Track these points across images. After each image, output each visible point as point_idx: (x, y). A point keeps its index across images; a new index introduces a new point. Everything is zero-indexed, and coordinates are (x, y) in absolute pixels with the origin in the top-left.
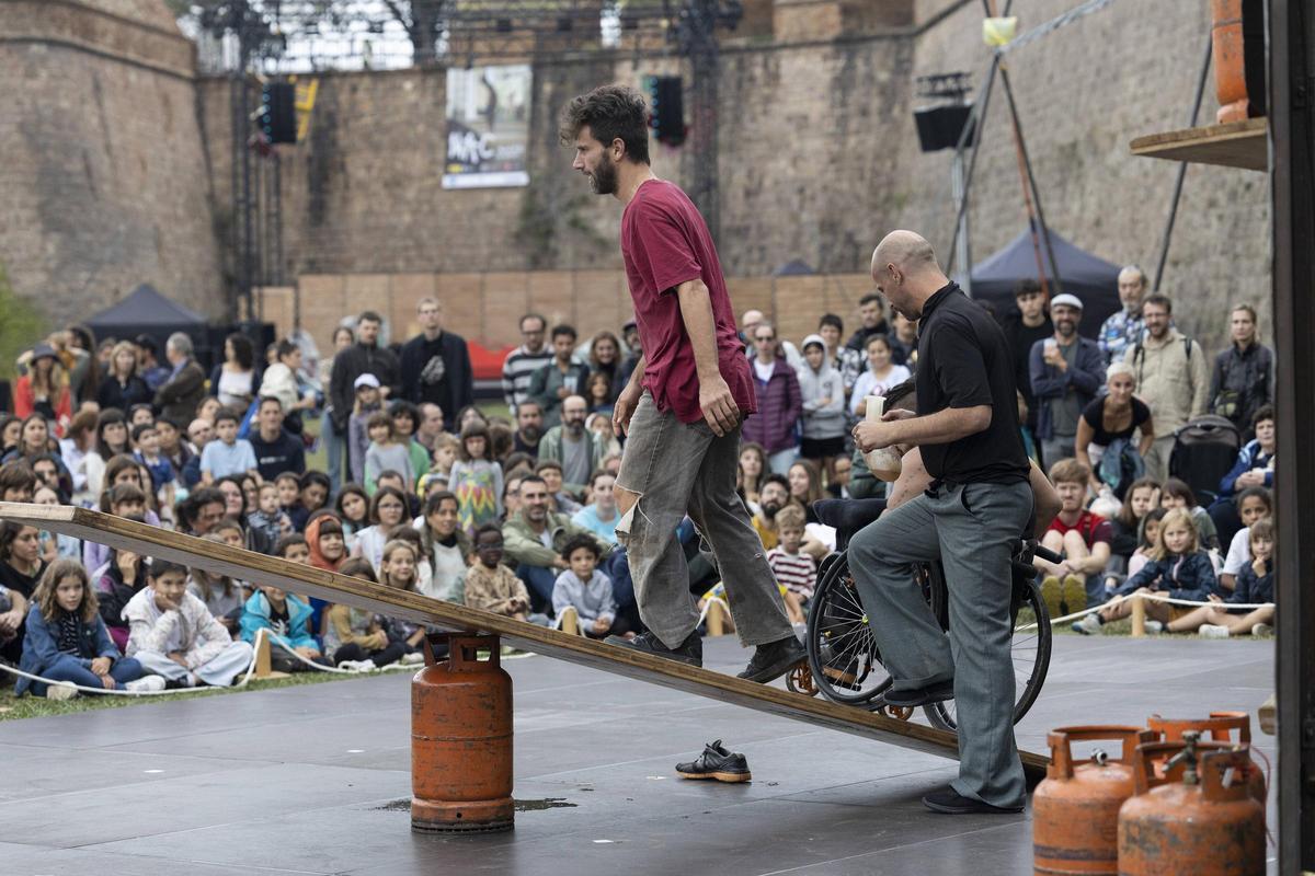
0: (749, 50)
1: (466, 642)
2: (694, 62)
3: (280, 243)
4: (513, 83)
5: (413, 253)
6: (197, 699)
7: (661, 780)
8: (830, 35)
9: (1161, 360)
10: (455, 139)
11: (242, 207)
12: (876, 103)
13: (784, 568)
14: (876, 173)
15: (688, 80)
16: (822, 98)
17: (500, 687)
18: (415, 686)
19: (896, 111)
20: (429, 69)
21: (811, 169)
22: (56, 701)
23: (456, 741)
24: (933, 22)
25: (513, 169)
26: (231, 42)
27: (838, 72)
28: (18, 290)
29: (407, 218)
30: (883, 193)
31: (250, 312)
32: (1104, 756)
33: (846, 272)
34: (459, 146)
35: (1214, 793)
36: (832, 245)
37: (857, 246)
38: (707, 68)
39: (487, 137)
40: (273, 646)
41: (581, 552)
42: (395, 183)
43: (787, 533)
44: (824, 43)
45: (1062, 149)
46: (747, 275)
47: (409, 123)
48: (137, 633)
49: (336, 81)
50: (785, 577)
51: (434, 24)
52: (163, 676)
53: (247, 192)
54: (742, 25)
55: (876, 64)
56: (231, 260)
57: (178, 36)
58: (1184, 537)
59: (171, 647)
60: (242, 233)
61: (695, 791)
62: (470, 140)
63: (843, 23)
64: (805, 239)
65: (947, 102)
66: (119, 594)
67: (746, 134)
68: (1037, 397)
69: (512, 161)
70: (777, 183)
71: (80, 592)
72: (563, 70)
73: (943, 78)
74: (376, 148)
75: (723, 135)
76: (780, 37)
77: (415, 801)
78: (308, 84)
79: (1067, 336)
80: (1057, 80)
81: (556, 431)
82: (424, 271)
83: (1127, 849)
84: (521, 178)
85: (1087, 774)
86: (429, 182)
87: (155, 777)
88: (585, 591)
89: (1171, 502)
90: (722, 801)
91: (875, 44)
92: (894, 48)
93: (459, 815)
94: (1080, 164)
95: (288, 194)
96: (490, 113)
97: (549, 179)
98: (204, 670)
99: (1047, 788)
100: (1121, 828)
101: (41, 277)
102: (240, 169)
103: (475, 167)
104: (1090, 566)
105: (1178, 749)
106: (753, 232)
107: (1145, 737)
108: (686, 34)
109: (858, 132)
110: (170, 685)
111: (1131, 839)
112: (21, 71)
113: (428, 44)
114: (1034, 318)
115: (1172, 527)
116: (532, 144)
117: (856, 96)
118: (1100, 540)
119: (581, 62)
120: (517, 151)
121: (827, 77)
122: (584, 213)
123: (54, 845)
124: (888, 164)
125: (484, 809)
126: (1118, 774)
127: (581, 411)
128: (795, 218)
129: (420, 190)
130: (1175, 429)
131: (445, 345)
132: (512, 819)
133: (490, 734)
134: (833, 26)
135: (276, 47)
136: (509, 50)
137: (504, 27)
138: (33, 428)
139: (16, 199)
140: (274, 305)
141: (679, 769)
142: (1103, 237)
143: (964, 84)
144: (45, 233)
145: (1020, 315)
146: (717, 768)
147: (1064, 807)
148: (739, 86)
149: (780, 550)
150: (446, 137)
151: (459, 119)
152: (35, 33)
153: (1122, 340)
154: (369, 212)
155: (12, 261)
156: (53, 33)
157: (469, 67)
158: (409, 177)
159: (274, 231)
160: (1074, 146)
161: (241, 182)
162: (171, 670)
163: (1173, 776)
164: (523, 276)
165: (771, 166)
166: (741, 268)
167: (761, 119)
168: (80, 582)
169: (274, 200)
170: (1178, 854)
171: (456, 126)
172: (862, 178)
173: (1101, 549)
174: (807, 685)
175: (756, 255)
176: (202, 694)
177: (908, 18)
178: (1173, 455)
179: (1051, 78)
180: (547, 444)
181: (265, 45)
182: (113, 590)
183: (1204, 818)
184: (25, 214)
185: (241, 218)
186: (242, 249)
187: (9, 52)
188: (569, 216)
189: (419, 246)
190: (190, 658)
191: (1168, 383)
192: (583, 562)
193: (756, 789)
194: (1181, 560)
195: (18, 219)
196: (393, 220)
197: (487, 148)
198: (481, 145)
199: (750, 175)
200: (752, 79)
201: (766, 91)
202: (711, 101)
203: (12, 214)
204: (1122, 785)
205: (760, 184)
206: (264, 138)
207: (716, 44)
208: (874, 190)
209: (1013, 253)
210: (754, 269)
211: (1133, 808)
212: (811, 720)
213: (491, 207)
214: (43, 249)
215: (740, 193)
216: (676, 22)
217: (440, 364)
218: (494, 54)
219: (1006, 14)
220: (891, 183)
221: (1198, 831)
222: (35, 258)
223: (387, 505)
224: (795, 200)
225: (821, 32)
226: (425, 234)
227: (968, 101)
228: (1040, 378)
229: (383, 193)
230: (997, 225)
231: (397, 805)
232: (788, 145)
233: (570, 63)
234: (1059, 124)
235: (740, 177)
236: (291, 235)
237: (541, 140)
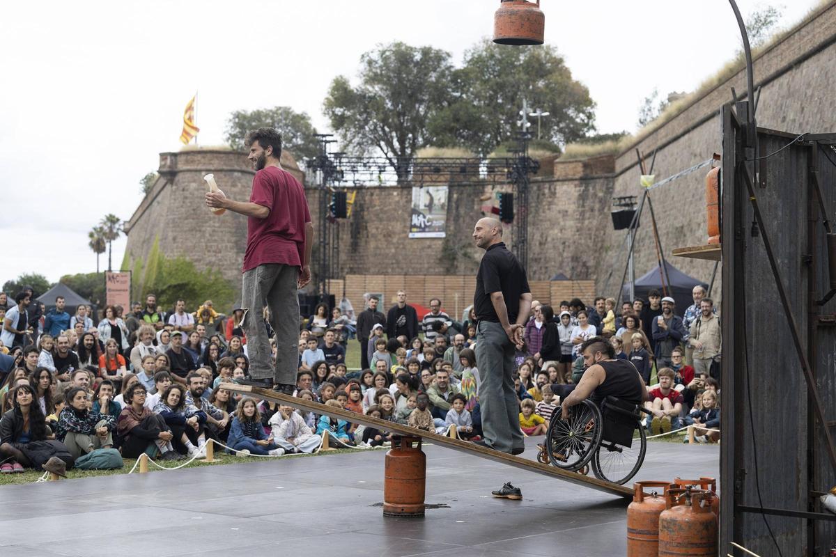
0: (542, 182)
1: (408, 440)
2: (518, 187)
3: (338, 260)
4: (440, 194)
5: (395, 266)
6: (297, 459)
7: (487, 497)
8: (578, 176)
9: (708, 326)
10: (414, 217)
11: (322, 244)
12: (597, 206)
13: (545, 410)
14: (597, 236)
15: (515, 194)
16: (574, 203)
17: (421, 458)
18: (387, 457)
19: (606, 210)
20: (405, 186)
21: (568, 234)
22: (240, 457)
23: (402, 479)
24: (622, 172)
25: (439, 231)
26: (320, 175)
27: (581, 192)
28: (225, 277)
29: (393, 251)
30: (599, 245)
31: (324, 290)
32: (656, 493)
33: (582, 279)
34: (416, 220)
35: (697, 509)
36: (577, 267)
37: (587, 268)
38: (524, 190)
39: (428, 216)
40: (330, 436)
41: (458, 401)
42: (388, 235)
43: (545, 395)
44: (576, 180)
45: (677, 228)
46: (540, 279)
47: (395, 210)
48: (274, 430)
49: (364, 191)
50: (545, 413)
51: (407, 169)
52: (284, 448)
53: (325, 238)
54: (539, 171)
55: (598, 189)
56: (317, 267)
57: (297, 170)
58: (710, 401)
59: (289, 435)
60: (322, 256)
61: (500, 503)
62: (421, 217)
63: (583, 171)
64: (565, 264)
65: (626, 209)
66: (268, 414)
67: (541, 218)
68: (655, 340)
69: (439, 227)
70: (553, 239)
71: (253, 409)
72: (462, 188)
73: (624, 198)
74: (381, 220)
75: (530, 218)
76: (556, 177)
77: (385, 503)
78: (352, 193)
79: (668, 314)
80: (675, 199)
81: (451, 348)
82: (399, 274)
83: (662, 531)
84: (443, 235)
85: (648, 500)
86: (403, 235)
87: (280, 490)
88: (459, 418)
89: (709, 387)
90: (510, 507)
91: (598, 180)
92: (606, 182)
93: (403, 510)
94: (685, 236)
95: (342, 239)
96: (430, 206)
97: (455, 236)
98: (301, 446)
99: (633, 505)
100: (660, 522)
101: (235, 272)
102: (322, 228)
103: (423, 229)
104: (673, 413)
105: (683, 491)
106: (543, 260)
107: (672, 486)
108: (515, 175)
109: (589, 218)
110: (287, 452)
111: (664, 527)
112: (230, 184)
113: (405, 176)
114: (655, 306)
115: (705, 397)
116: (448, 220)
117: (588, 203)
118: (677, 402)
119: (470, 185)
120: (441, 223)
121: (576, 194)
122: (469, 250)
123: (239, 516)
124: (602, 232)
125: (413, 507)
126: (662, 501)
127: (462, 340)
128: (561, 255)
129: (399, 239)
130: (713, 355)
131: (408, 311)
132: (424, 512)
133: (416, 477)
134: (579, 173)
135: (339, 176)
136: (439, 180)
137: (437, 170)
138: (234, 341)
139: (226, 239)
140: (335, 287)
141: (493, 493)
142: (694, 267)
143: (633, 201)
144: (237, 253)
145: (650, 304)
146: (509, 493)
147: (639, 513)
148: (538, 198)
149: (543, 402)
150: (411, 216)
151: (417, 208)
152: (236, 167)
153: (694, 317)
154: (377, 248)
155: (223, 265)
156: (244, 168)
157: (421, 187)
158: (394, 233)
159: (335, 255)
160: (682, 227)
161: (322, 233)
162: (288, 446)
163: (682, 502)
164: (442, 277)
165: (551, 232)
166: (537, 276)
167: (548, 212)
168: (252, 404)
169: (336, 242)
170: (682, 533)
171: (415, 211)
172: (590, 238)
173: (678, 406)
174: (546, 460)
175: (543, 270)
176: (301, 456)
177: (612, 169)
178: (711, 366)
179: (673, 197)
180: (447, 354)
181: (335, 175)
182: (265, 412)
183: (693, 519)
184: (229, 245)
185: (322, 250)
186: (322, 262)
187: (225, 175)
188: (463, 252)
189: (398, 262)
190: (296, 441)
191: (711, 336)
192: (458, 405)
193: (524, 503)
194: (710, 411)
195: (226, 247)
196: (387, 251)
197: (428, 222)
198: (426, 220)
199: (541, 236)
200: (544, 194)
201: (550, 200)
202: (525, 205)
203: (224, 245)
204: (663, 505)
205: (546, 240)
206: (332, 215)
207: (528, 179)
208: (595, 243)
209: (653, 274)
210: (542, 277)
211: (665, 514)
212: (548, 475)
213: (429, 247)
214: (237, 260)
215: (537, 243)
216: (511, 169)
217: (404, 318)
218: (432, 181)
219: (650, 174)
220: (603, 241)
221: (690, 524)
222: (233, 264)
223: (379, 380)
224: (561, 247)
225: (574, 175)
226: (400, 258)
227: (635, 209)
228: (656, 332)
229: (383, 239)
230: (648, 261)
231: (378, 505)
232: (559, 224)
233: (465, 186)
234: (676, 218)
235: (537, 237)
236: (343, 257)
237: (452, 219)
